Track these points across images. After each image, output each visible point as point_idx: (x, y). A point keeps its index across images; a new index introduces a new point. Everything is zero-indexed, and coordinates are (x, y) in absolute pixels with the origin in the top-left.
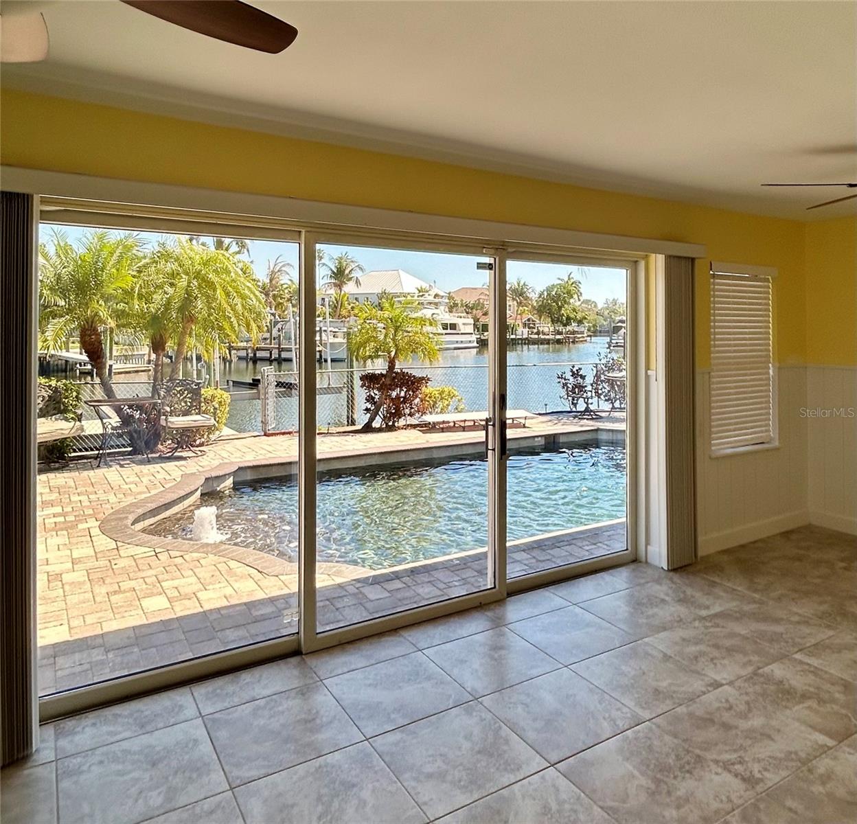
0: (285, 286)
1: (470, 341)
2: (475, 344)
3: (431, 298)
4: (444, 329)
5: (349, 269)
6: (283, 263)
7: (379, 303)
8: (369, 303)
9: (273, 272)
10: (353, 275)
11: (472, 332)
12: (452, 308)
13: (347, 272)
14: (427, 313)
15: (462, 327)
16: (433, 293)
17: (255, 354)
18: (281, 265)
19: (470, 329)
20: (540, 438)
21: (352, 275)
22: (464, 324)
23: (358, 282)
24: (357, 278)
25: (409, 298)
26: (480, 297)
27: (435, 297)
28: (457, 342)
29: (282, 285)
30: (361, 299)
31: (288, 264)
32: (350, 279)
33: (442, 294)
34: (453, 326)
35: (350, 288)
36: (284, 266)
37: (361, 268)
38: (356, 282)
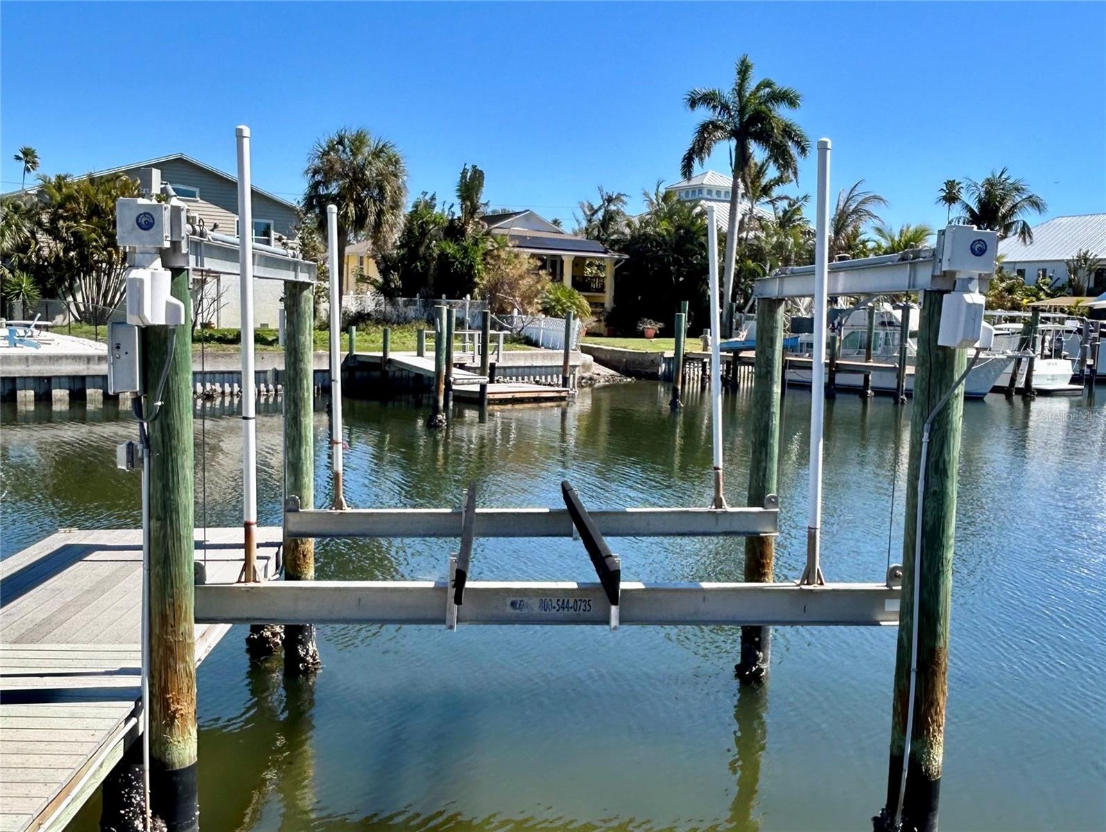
0: (870, 245)
5: (1009, 204)
6: (864, 196)
7: (1070, 280)
8: (1048, 280)
9: (843, 212)
10: (1018, 217)
13: (1003, 211)
18: (860, 199)
21: (1014, 219)
23: (1025, 232)
24: (1025, 224)
29: (864, 242)
30: (1031, 273)
31: (875, 197)
32: (1008, 228)
35: (1008, 249)
36: (863, 202)
37: (1036, 204)
38: (1023, 232)
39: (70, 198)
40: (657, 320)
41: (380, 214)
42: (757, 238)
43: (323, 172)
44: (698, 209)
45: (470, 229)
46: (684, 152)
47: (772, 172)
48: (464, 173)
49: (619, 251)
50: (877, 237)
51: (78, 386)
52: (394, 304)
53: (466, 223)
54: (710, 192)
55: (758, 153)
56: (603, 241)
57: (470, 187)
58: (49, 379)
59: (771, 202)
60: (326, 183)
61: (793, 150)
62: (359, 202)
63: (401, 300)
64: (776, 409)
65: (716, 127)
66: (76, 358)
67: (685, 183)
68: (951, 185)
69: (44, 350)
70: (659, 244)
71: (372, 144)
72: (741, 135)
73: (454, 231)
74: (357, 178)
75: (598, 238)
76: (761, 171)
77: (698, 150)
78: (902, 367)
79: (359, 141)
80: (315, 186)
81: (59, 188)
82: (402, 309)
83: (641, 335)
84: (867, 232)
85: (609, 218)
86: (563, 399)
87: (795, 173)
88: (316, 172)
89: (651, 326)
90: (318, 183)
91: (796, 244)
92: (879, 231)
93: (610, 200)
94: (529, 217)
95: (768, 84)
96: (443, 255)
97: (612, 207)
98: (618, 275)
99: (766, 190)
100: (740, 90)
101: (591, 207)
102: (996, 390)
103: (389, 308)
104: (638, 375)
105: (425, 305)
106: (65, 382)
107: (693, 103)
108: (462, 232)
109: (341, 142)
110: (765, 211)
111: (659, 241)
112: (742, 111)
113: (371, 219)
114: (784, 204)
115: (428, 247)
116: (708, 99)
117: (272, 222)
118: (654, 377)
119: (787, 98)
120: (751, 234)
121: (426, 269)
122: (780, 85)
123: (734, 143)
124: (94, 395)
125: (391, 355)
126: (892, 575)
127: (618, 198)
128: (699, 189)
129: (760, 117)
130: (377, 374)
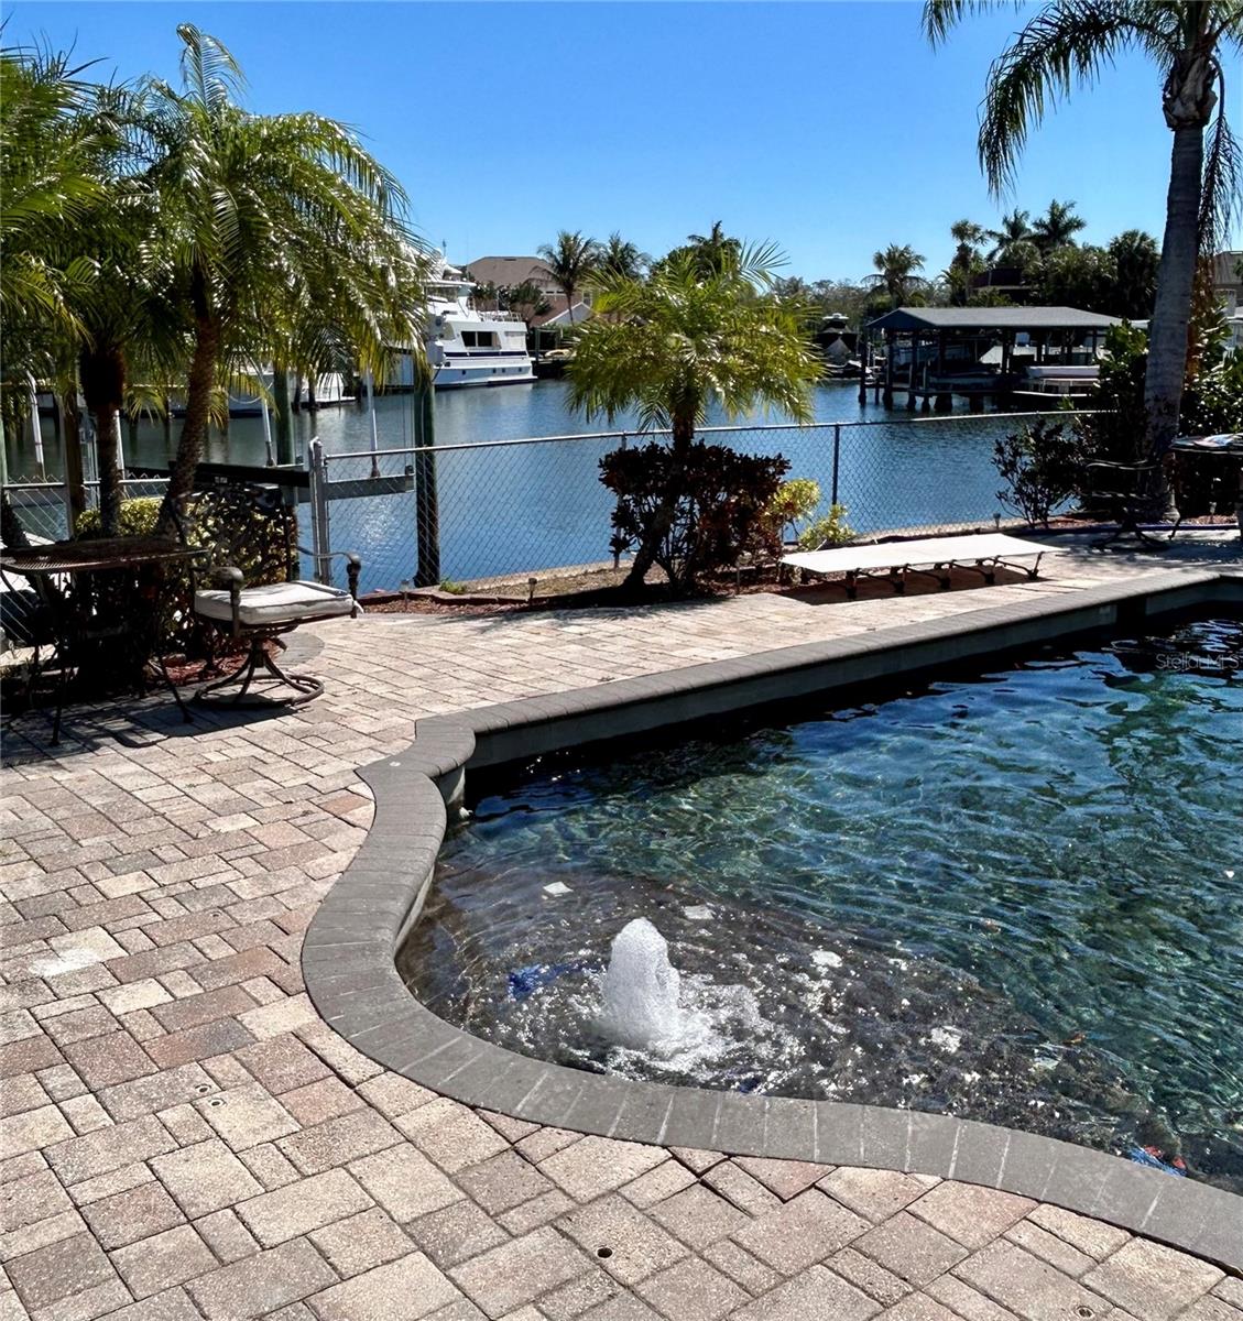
1: (520, 369)
2: (530, 376)
3: (437, 279)
4: (467, 343)
11: (524, 349)
15: (503, 339)
16: (440, 268)
19: (520, 344)
20: (1108, 609)
22: (507, 333)
26: (532, 276)
27: (444, 278)
28: (494, 370)
34: (486, 338)
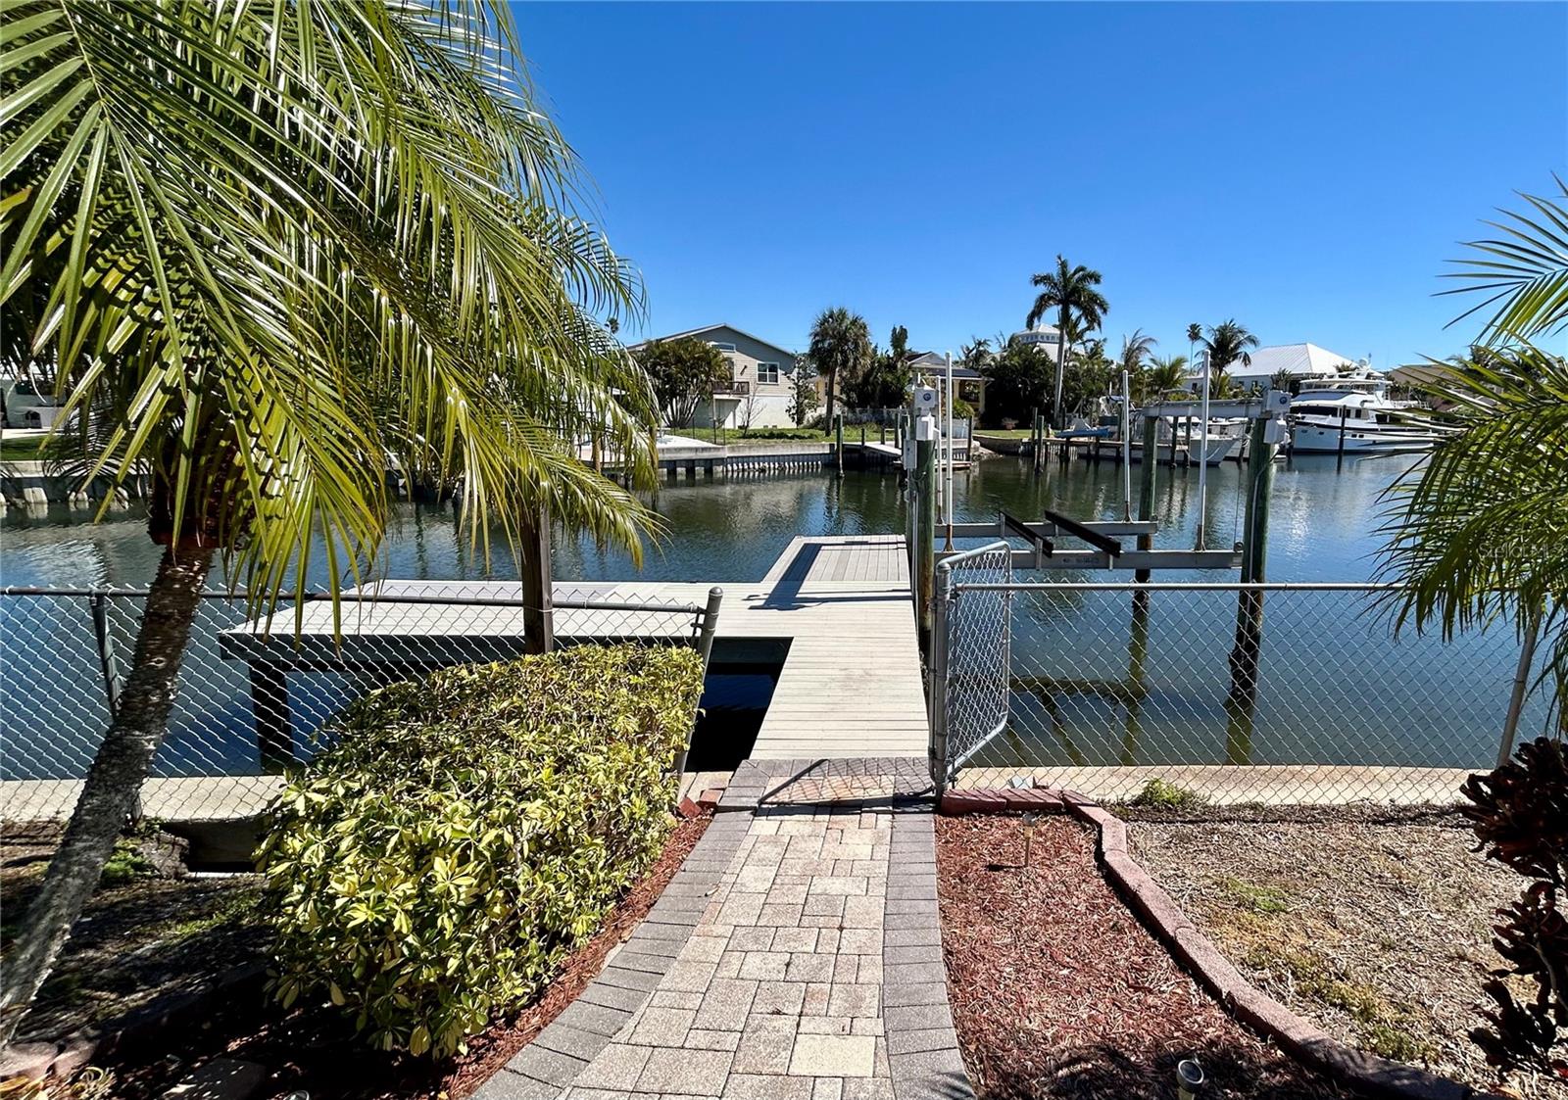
0: (1145, 368)
3: (1361, 379)
4: (1379, 422)
5: (1235, 342)
6: (1144, 339)
9: (1129, 349)
10: (1241, 350)
12: (1394, 392)
13: (1231, 346)
14: (1353, 401)
16: (1365, 370)
17: (1097, 452)
18: (1141, 341)
21: (1239, 351)
23: (1246, 360)
24: (1246, 354)
25: (1325, 379)
27: (1366, 378)
29: (1141, 367)
30: (1246, 381)
31: (1150, 339)
32: (1235, 357)
33: (1376, 374)
35: (1235, 369)
36: (1143, 342)
37: (1253, 341)
38: (1244, 360)
39: (665, 353)
40: (1013, 419)
41: (856, 359)
42: (1075, 366)
43: (821, 335)
44: (1036, 349)
45: (899, 365)
46: (1029, 312)
47: (1083, 324)
48: (895, 329)
49: (988, 376)
50: (1152, 365)
51: (691, 465)
52: (854, 412)
53: (897, 361)
54: (1042, 337)
55: (1075, 313)
56: (976, 370)
57: (899, 338)
58: (675, 461)
59: (1084, 343)
60: (823, 341)
61: (1099, 311)
62: (843, 352)
63: (858, 410)
64: (1154, 472)
65: (1050, 298)
66: (690, 449)
67: (1028, 332)
68: (1194, 327)
69: (670, 445)
70: (1013, 372)
71: (850, 316)
72: (1065, 303)
73: (890, 366)
74: (842, 338)
75: (972, 368)
76: (1076, 325)
77: (1036, 313)
78: (1174, 447)
79: (843, 314)
80: (816, 343)
81: (657, 347)
82: (859, 415)
83: (1004, 428)
84: (1145, 361)
85: (980, 355)
86: (968, 468)
87: (1099, 325)
88: (816, 335)
89: (1011, 423)
90: (818, 341)
91: (1100, 369)
92: (1153, 360)
93: (980, 344)
94: (932, 355)
95: (1082, 269)
96: (884, 381)
97: (981, 348)
98: (987, 390)
99: (1080, 336)
100: (1064, 274)
101: (968, 349)
102: (1228, 459)
103: (850, 415)
104: (1006, 453)
105: (874, 413)
106: (683, 463)
107: (1036, 283)
108: (895, 367)
109: (831, 316)
110: (1079, 349)
111: (1013, 370)
112: (1065, 287)
113: (851, 363)
114: (1090, 345)
115: (876, 377)
116: (1045, 279)
117: (778, 364)
118: (1016, 454)
119: (1095, 278)
120: (1071, 364)
121: (874, 391)
122: (1090, 269)
123: (1060, 307)
124: (699, 470)
125: (867, 444)
126: (1237, 546)
127: (985, 342)
128: (1036, 335)
129: (1076, 290)
130: (856, 455)
